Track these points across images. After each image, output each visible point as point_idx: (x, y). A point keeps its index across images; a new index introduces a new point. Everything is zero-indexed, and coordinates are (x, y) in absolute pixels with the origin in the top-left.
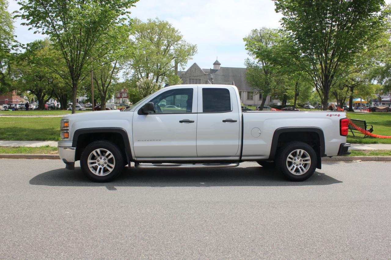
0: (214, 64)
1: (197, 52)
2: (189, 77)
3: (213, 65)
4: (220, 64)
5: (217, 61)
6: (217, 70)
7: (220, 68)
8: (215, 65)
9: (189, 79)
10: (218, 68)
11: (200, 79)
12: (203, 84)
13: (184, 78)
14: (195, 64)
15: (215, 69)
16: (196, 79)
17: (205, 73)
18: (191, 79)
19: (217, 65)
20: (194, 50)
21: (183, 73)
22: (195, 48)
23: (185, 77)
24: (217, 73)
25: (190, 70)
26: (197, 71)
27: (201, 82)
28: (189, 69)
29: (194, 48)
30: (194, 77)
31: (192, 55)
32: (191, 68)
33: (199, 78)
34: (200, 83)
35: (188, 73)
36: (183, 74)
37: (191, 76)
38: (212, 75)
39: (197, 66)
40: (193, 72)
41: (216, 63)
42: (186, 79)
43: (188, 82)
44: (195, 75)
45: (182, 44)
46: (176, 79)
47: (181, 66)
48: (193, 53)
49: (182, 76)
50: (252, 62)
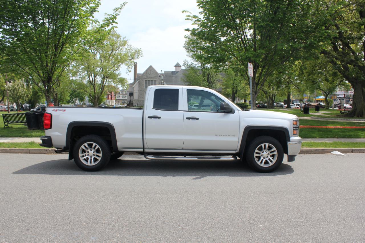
0: (175, 66)
1: (143, 55)
2: (146, 79)
3: (175, 67)
4: (181, 66)
5: (178, 63)
6: (178, 72)
7: (180, 70)
8: (176, 67)
9: (146, 81)
10: (179, 69)
11: (156, 81)
12: (158, 85)
14: (151, 67)
15: (176, 71)
16: (151, 81)
17: (160, 75)
18: (147, 81)
20: (139, 54)
21: (139, 75)
22: (140, 52)
23: (142, 79)
24: (178, 74)
25: (146, 72)
26: (153, 73)
27: (157, 84)
29: (139, 51)
30: (150, 78)
31: (138, 58)
32: (147, 70)
33: (155, 79)
34: (155, 85)
35: (144, 75)
36: (140, 76)
37: (147, 78)
38: (163, 76)
39: (153, 69)
40: (149, 74)
41: (177, 66)
42: (142, 81)
43: (145, 84)
44: (150, 77)
45: (128, 48)
46: (122, 81)
47: (128, 69)
48: (138, 56)
49: (139, 78)
50: (190, 63)
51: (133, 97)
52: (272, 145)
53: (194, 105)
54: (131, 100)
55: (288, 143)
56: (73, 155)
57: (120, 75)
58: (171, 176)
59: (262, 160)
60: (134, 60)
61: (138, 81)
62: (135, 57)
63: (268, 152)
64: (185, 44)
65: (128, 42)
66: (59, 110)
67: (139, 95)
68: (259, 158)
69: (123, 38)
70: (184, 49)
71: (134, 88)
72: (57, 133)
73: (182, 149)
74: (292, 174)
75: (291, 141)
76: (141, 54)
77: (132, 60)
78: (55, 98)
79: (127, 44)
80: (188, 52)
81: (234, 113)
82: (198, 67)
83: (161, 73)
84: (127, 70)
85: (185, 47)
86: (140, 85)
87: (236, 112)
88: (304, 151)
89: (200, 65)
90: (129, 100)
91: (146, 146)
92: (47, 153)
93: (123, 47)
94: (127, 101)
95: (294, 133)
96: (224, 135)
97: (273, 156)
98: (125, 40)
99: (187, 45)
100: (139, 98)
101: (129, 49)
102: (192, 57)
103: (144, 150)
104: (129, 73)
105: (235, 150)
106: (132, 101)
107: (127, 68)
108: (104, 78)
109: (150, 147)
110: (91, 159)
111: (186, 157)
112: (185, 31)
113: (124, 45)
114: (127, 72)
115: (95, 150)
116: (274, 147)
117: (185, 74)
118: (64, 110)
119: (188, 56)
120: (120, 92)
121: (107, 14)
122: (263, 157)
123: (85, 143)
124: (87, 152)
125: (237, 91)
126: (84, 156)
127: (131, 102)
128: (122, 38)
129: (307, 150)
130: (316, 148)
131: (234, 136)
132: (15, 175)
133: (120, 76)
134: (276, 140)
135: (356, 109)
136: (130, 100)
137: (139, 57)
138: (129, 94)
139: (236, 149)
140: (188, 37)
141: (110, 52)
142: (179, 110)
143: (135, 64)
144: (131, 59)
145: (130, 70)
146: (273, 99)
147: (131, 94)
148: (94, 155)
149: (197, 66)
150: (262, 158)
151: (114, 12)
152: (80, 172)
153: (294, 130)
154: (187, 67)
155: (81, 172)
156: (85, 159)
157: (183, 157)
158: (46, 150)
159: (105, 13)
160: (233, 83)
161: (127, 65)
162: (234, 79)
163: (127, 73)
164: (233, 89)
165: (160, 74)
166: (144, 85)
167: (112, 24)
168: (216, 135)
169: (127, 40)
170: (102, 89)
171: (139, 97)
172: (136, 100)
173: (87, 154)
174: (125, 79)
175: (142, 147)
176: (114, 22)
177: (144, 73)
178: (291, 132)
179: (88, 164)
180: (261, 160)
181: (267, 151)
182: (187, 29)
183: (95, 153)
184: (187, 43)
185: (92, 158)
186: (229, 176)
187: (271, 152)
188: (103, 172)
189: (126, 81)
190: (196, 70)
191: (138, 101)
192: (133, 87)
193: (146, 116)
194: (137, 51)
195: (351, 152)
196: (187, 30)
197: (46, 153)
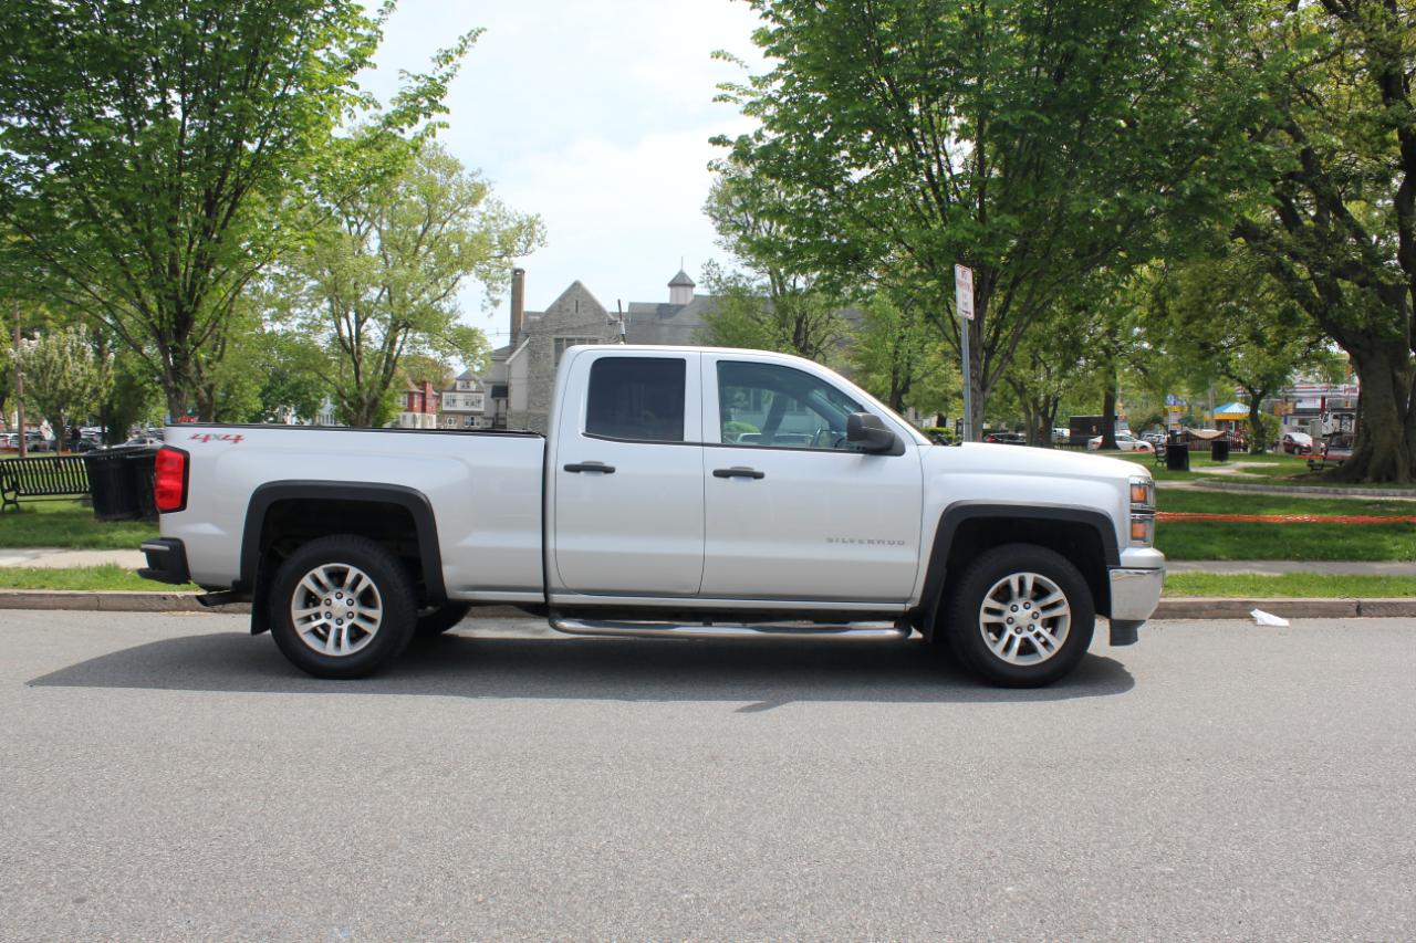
0: (672, 285)
1: (547, 239)
2: (557, 332)
3: (669, 289)
4: (693, 286)
5: (682, 274)
6: (681, 307)
7: (691, 298)
8: (674, 289)
9: (557, 340)
10: (685, 297)
11: (597, 340)
13: (539, 338)
14: (576, 286)
15: (674, 303)
16: (579, 340)
17: (612, 317)
18: (562, 339)
19: (681, 290)
20: (532, 234)
21: (532, 318)
22: (537, 227)
23: (541, 333)
24: (683, 317)
25: (560, 306)
26: (585, 312)
28: (555, 303)
29: (531, 227)
30: (573, 331)
31: (526, 252)
32: (562, 299)
33: (592, 333)
35: (552, 317)
36: (535, 322)
37: (562, 330)
38: (623, 323)
39: (586, 294)
40: (569, 314)
41: (680, 283)
42: (543, 339)
43: (552, 352)
44: (575, 326)
45: (488, 214)
46: (465, 341)
47: (488, 294)
48: (529, 245)
49: (531, 328)
50: (727, 273)
51: (507, 402)
52: (1050, 581)
53: (742, 435)
54: (500, 416)
55: (1111, 571)
56: (270, 614)
57: (457, 317)
58: (653, 698)
59: (1011, 638)
60: (513, 259)
61: (527, 341)
62: (516, 248)
63: (1035, 607)
64: (710, 198)
65: (488, 189)
66: (217, 437)
67: (529, 395)
68: (998, 629)
69: (471, 175)
70: (707, 217)
71: (509, 366)
72: (207, 528)
73: (698, 595)
74: (1129, 694)
75: (1123, 565)
76: (539, 236)
77: (505, 259)
78: (205, 405)
79: (486, 197)
80: (722, 230)
81: (900, 451)
82: (759, 287)
83: (618, 311)
84: (486, 297)
85: (710, 211)
86: (533, 355)
87: (910, 448)
88: (1172, 606)
89: (767, 279)
90: (492, 414)
91: (554, 582)
92: (166, 607)
93: (470, 209)
94: (485, 418)
95: (1135, 535)
96: (861, 542)
97: (1052, 624)
98: (478, 180)
99: (715, 205)
100: (529, 408)
101: (494, 215)
102: (738, 250)
103: (546, 596)
104: (491, 308)
105: (905, 601)
106: (504, 419)
107: (486, 289)
108: (394, 328)
109: (570, 585)
110: (339, 632)
111: (714, 624)
112: (711, 145)
113: (474, 201)
114: (485, 304)
115: (354, 596)
116: (1056, 586)
117: (708, 315)
118: (238, 439)
119: (722, 247)
120: (455, 385)
121: (409, 74)
122: (1014, 626)
123: (317, 566)
124: (323, 604)
125: (908, 381)
126: (313, 617)
127: (501, 422)
128: (465, 174)
129: (1185, 603)
130: (1218, 595)
131: (901, 543)
132: (39, 690)
133: (458, 322)
134: (1065, 561)
135: (1371, 453)
136: (497, 414)
137: (530, 248)
138: (490, 390)
139: (908, 595)
140: (722, 168)
141: (420, 228)
142: (686, 439)
143: (518, 276)
144: (501, 257)
145: (496, 297)
146: (1050, 415)
147: (501, 391)
148: (350, 615)
149: (754, 285)
150: (1010, 631)
151: (436, 65)
152: (293, 680)
153: (1133, 521)
154: (716, 288)
155: (298, 681)
156: (314, 631)
157: (701, 624)
158: (164, 598)
159: (402, 71)
160: (896, 353)
161: (485, 276)
162: (898, 335)
163: (484, 308)
164: (895, 372)
165: (613, 313)
166: (549, 356)
167: (430, 116)
168: (831, 540)
169: (486, 182)
170: (386, 370)
171: (530, 402)
172: (518, 414)
173: (322, 608)
174: (475, 331)
175: (540, 583)
176: (434, 105)
177: (550, 310)
178: (1122, 529)
179: (329, 649)
180: (1005, 639)
181: (1032, 602)
182: (716, 136)
183: (356, 608)
184: (718, 194)
185: (345, 627)
186: (881, 700)
187: (1044, 609)
188: (386, 682)
189: (480, 338)
190: (751, 298)
191: (527, 418)
192: (508, 362)
193: (557, 465)
194: (525, 223)
195: (1354, 612)
196: (716, 141)
197: (164, 610)
